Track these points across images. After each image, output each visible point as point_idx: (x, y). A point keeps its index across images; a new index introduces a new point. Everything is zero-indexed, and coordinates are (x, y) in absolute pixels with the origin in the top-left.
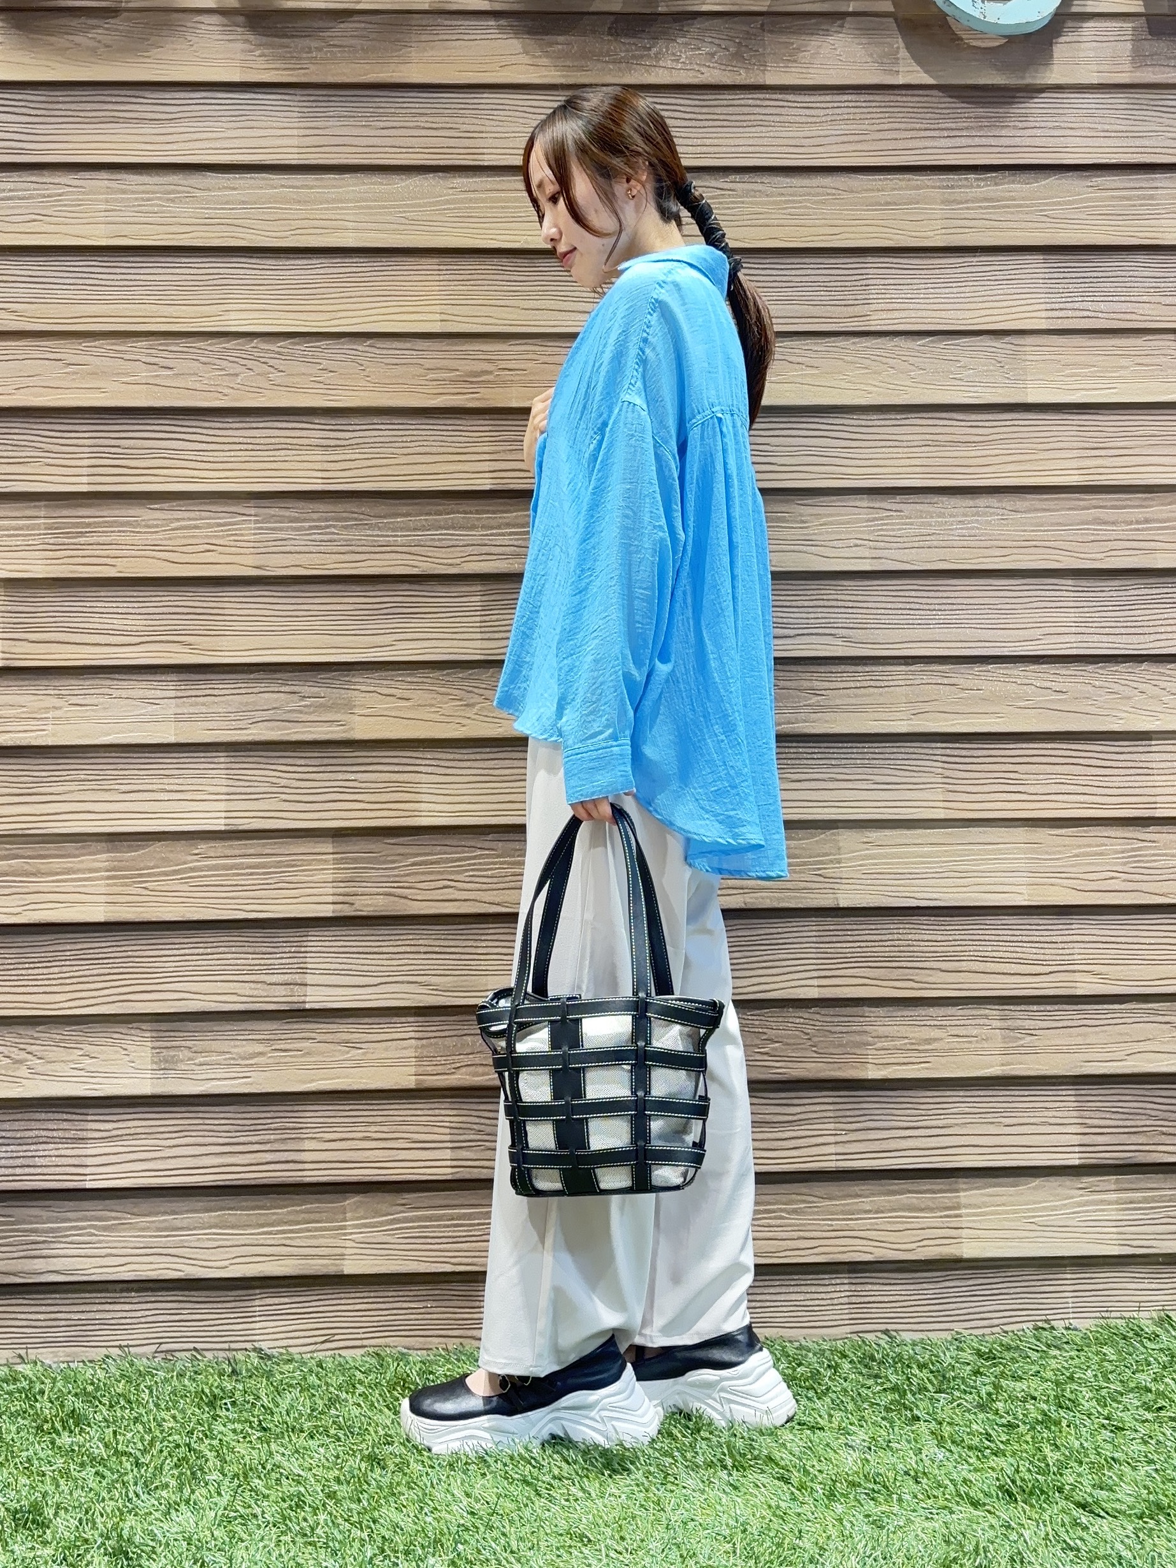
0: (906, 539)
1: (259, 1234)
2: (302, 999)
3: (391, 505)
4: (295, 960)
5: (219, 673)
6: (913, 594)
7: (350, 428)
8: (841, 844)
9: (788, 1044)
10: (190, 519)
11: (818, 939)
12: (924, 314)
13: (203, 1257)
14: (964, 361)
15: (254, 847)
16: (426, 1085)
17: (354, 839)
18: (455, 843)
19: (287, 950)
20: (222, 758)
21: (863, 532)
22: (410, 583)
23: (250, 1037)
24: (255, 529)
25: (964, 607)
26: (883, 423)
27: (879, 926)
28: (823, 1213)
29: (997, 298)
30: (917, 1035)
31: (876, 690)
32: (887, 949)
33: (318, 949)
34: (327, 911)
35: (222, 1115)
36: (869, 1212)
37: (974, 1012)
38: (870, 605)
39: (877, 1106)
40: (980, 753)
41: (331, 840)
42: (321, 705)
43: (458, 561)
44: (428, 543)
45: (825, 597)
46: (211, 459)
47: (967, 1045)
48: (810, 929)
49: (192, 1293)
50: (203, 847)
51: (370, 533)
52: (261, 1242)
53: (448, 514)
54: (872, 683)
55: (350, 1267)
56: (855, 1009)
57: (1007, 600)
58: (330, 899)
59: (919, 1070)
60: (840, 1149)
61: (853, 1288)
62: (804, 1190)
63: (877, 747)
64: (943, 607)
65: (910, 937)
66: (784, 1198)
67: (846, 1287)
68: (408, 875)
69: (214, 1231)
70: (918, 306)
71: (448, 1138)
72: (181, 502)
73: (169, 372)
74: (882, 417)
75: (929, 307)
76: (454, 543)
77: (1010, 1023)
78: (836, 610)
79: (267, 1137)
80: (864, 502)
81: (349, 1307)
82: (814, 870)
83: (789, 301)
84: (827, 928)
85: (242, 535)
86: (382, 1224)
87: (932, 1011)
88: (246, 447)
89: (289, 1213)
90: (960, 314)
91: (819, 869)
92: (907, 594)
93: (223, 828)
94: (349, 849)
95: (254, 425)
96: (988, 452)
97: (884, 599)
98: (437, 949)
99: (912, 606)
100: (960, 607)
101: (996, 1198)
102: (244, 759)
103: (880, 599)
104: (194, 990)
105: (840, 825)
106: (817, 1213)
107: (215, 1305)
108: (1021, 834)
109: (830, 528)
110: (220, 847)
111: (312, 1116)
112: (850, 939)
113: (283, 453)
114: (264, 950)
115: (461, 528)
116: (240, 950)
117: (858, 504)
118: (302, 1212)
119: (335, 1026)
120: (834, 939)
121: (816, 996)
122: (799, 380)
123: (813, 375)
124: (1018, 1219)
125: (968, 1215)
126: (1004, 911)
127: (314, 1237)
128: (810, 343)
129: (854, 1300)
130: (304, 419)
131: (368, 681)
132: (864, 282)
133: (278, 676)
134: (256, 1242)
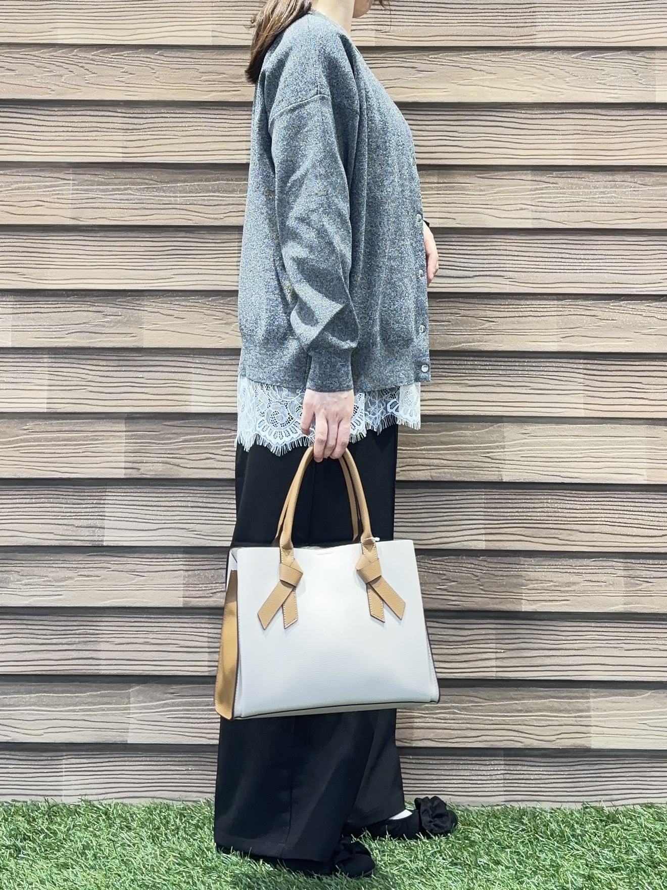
0: (560, 205)
1: (66, 711)
2: (101, 538)
3: (173, 173)
4: (96, 510)
5: (44, 296)
6: (564, 246)
7: (144, 116)
8: (505, 434)
9: (462, 584)
10: (25, 182)
11: (487, 505)
12: (577, 34)
13: (24, 727)
14: (607, 70)
15: (68, 425)
16: (190, 605)
17: (141, 421)
18: (216, 426)
19: (90, 502)
20: (46, 359)
21: (527, 199)
22: (186, 232)
23: (62, 565)
24: (73, 190)
25: (603, 257)
26: (544, 116)
27: (533, 497)
28: (486, 711)
29: (634, 22)
30: (560, 580)
31: (534, 319)
32: (538, 514)
33: (113, 502)
34: (121, 474)
35: (41, 623)
36: (521, 711)
37: (604, 564)
38: (531, 254)
39: (529, 632)
40: (613, 368)
41: (124, 421)
42: (119, 322)
43: (221, 216)
44: (200, 203)
45: (497, 248)
46: (42, 138)
47: (597, 588)
48: (480, 498)
49: (17, 753)
50: (30, 425)
51: (158, 194)
52: (67, 718)
53: (215, 181)
54: (531, 313)
55: (132, 739)
56: (514, 559)
57: (636, 252)
58: (123, 465)
59: (560, 606)
60: (499, 663)
61: (507, 767)
62: (471, 693)
63: (533, 362)
64: (587, 257)
65: (556, 505)
66: (457, 698)
67: (502, 767)
68: (180, 449)
69: (33, 708)
70: (573, 28)
71: (206, 644)
72: (20, 170)
73: (12, 73)
74: (543, 112)
75: (581, 28)
76: (219, 203)
77: (631, 572)
78: (505, 258)
79: (73, 640)
80: (528, 176)
81: (131, 768)
82: (484, 453)
83: (474, 24)
84: (493, 497)
85: (63, 194)
86: (156, 707)
87: (571, 562)
88: (67, 129)
89: (89, 696)
90: (605, 35)
91: (488, 453)
92: (560, 246)
93: (45, 411)
94: (137, 428)
95: (74, 113)
96: (624, 140)
97: (542, 250)
98: (200, 505)
99: (563, 255)
100: (600, 257)
101: (617, 705)
102: (61, 360)
103: (539, 250)
104: (21, 529)
105: (504, 419)
106: (481, 711)
107: (33, 763)
108: (643, 430)
109: (501, 196)
110: (42, 425)
111: (107, 625)
112: (510, 505)
113: (94, 134)
114: (74, 501)
115: (225, 191)
116: (55, 501)
117: (523, 177)
118: (97, 696)
119: (125, 559)
120: (498, 505)
121: (484, 548)
122: (481, 83)
123: (491, 79)
124: (634, 721)
125: (596, 716)
126: (628, 488)
127: (107, 715)
128: (489, 55)
129: (507, 776)
130: (110, 109)
131: (154, 304)
132: (532, 10)
133: (87, 299)
134: (64, 718)
